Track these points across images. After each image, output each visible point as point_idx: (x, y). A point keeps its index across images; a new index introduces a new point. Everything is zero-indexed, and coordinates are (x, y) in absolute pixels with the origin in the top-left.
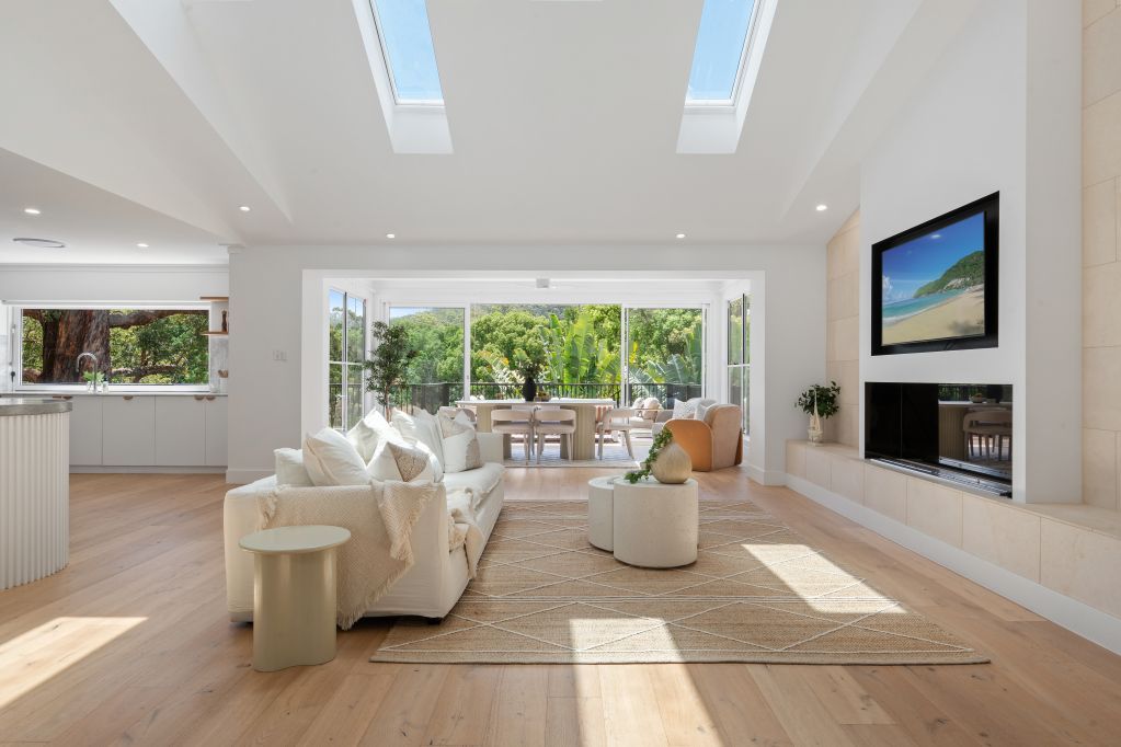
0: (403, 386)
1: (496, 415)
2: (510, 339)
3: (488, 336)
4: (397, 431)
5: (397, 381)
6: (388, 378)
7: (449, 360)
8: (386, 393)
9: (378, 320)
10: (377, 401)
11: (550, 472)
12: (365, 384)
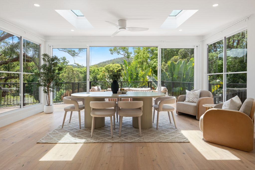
8: (48, 87)
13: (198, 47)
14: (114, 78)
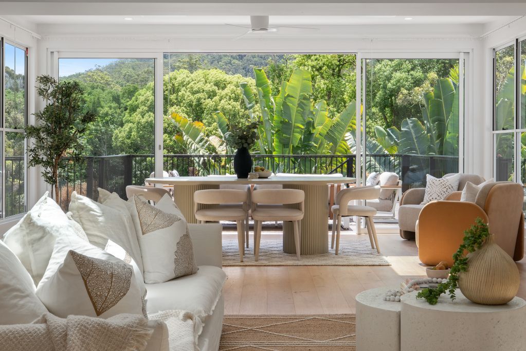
0: (77, 158)
1: (200, 197)
2: (199, 100)
3: (173, 97)
4: (78, 226)
5: (70, 151)
6: (58, 149)
7: (127, 127)
8: (54, 168)
9: (44, 73)
10: (43, 179)
11: (273, 272)
12: (27, 157)
13: (471, 54)
14: (241, 144)
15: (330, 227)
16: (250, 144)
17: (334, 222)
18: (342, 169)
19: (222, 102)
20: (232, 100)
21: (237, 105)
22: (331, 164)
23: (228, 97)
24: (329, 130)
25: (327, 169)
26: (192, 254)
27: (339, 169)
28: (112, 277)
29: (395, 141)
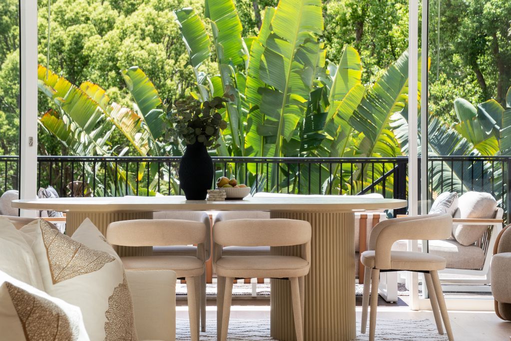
2: (77, 39)
14: (193, 136)
15: (359, 300)
16: (210, 136)
17: (366, 289)
18: (384, 186)
19: (127, 42)
20: (148, 39)
21: (160, 50)
22: (362, 176)
23: (139, 32)
24: (359, 107)
25: (352, 187)
26: (132, 317)
27: (377, 187)
28: (58, 320)
29: (495, 129)
